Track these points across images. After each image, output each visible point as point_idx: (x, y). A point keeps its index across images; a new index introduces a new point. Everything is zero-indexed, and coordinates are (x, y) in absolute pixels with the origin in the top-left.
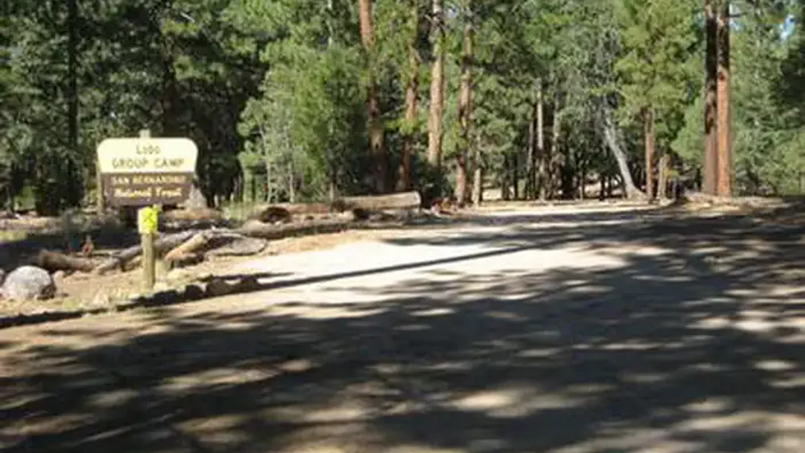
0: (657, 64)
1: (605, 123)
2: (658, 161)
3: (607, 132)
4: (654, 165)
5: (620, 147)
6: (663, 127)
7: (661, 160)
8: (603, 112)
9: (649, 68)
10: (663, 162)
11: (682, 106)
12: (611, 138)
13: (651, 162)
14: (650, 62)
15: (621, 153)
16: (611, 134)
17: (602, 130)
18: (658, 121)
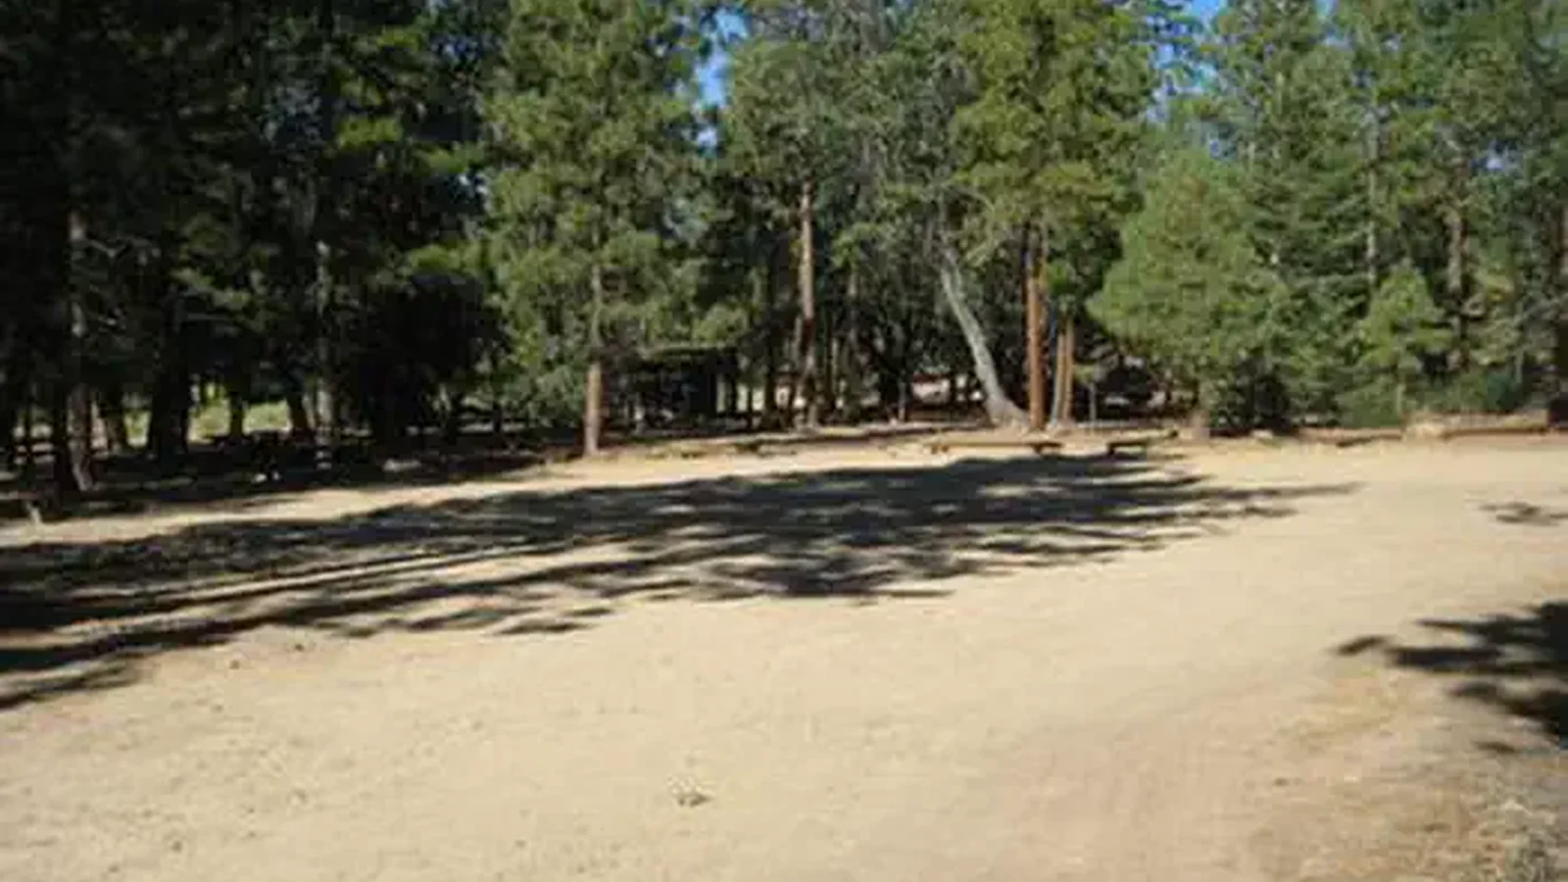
0: (1054, 112)
1: (941, 260)
2: (1055, 342)
3: (946, 279)
4: (1047, 348)
5: (975, 314)
6: (1066, 269)
7: (1061, 340)
8: (937, 238)
9: (1035, 123)
10: (1065, 345)
11: (1112, 215)
12: (953, 292)
13: (1039, 344)
14: (1039, 109)
15: (975, 327)
16: (953, 282)
17: (936, 275)
18: (1054, 255)
